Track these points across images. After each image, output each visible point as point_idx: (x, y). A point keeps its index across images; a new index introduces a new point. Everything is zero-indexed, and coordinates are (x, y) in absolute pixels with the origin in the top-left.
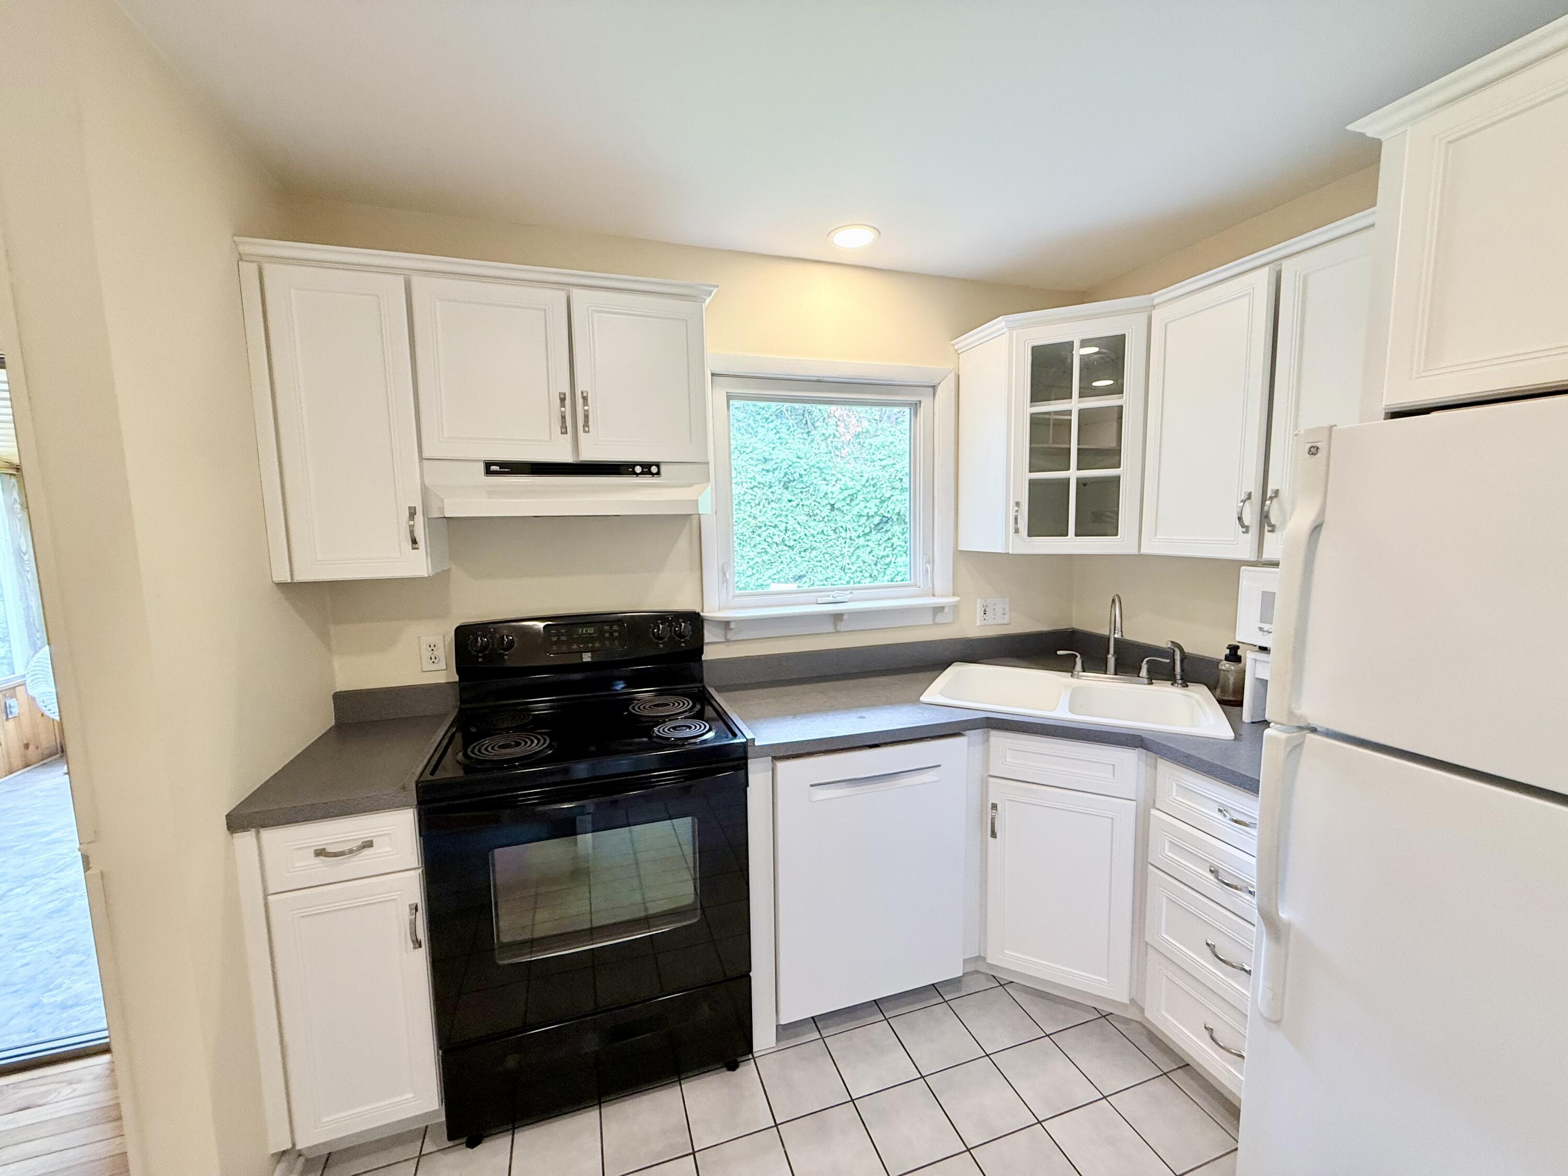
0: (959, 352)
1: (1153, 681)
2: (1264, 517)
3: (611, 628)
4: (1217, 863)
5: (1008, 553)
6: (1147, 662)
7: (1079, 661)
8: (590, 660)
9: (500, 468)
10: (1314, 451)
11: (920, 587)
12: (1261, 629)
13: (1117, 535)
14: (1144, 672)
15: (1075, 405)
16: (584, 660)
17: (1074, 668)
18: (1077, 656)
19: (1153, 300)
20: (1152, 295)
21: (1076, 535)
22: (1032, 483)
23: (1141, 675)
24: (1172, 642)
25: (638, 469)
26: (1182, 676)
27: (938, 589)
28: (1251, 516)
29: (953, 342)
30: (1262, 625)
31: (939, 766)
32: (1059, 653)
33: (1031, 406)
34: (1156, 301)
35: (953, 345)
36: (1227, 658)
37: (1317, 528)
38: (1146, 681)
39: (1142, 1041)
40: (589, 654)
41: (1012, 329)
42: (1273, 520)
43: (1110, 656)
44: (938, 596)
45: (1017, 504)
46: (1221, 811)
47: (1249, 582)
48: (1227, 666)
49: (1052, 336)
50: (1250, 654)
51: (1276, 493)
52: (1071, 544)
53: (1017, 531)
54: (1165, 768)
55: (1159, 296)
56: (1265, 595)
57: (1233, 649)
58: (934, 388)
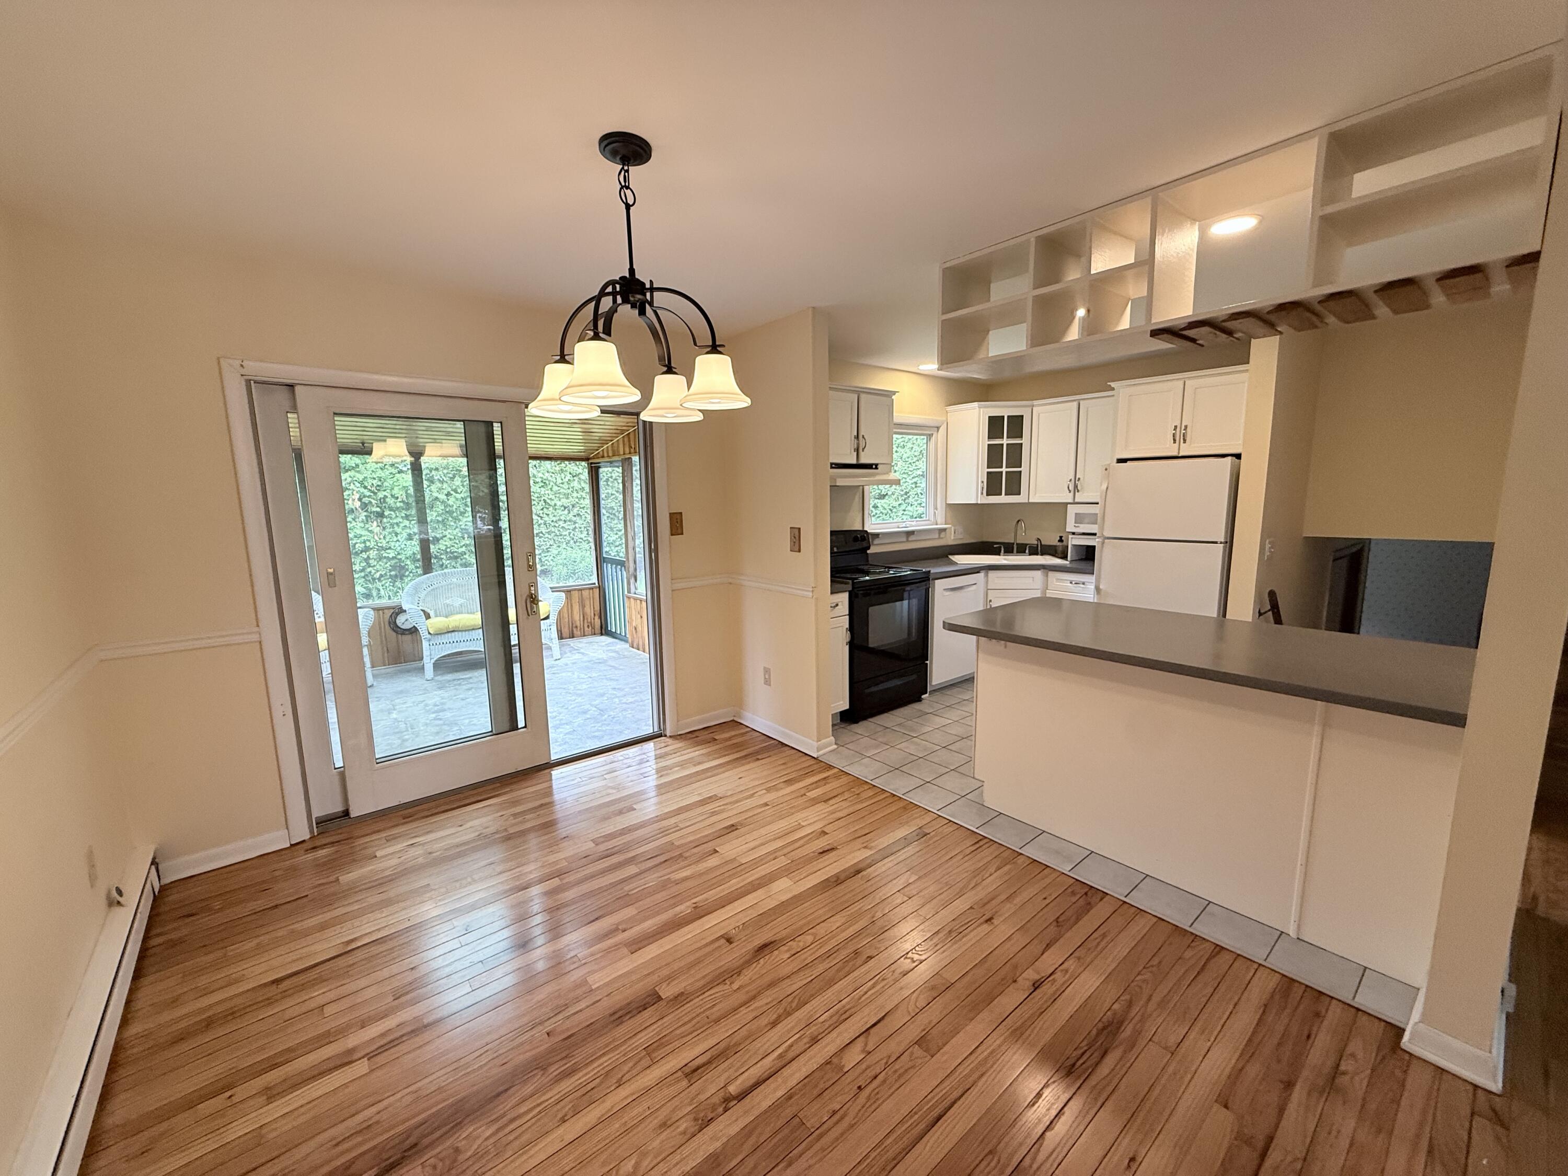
0: (947, 413)
1: (1031, 555)
2: (1076, 486)
5: (979, 503)
6: (1028, 547)
7: (1003, 549)
10: (1106, 469)
13: (1021, 494)
14: (1027, 551)
15: (1005, 441)
17: (1000, 553)
18: (1001, 547)
19: (1033, 403)
20: (1033, 401)
21: (1006, 495)
22: (988, 473)
24: (1038, 539)
25: (873, 466)
26: (1041, 552)
27: (939, 522)
28: (1071, 488)
29: (945, 408)
30: (1074, 526)
31: (977, 583)
32: (995, 546)
33: (988, 441)
34: (1034, 405)
35: (945, 410)
36: (1059, 541)
37: (1107, 488)
38: (1028, 555)
41: (979, 408)
42: (1079, 488)
44: (940, 525)
45: (983, 482)
46: (1071, 583)
47: (1072, 511)
48: (1059, 544)
49: (996, 412)
50: (1070, 536)
51: (1079, 479)
52: (1003, 499)
53: (982, 494)
54: (1051, 574)
55: (1035, 402)
56: (1076, 514)
57: (1061, 537)
58: (938, 428)
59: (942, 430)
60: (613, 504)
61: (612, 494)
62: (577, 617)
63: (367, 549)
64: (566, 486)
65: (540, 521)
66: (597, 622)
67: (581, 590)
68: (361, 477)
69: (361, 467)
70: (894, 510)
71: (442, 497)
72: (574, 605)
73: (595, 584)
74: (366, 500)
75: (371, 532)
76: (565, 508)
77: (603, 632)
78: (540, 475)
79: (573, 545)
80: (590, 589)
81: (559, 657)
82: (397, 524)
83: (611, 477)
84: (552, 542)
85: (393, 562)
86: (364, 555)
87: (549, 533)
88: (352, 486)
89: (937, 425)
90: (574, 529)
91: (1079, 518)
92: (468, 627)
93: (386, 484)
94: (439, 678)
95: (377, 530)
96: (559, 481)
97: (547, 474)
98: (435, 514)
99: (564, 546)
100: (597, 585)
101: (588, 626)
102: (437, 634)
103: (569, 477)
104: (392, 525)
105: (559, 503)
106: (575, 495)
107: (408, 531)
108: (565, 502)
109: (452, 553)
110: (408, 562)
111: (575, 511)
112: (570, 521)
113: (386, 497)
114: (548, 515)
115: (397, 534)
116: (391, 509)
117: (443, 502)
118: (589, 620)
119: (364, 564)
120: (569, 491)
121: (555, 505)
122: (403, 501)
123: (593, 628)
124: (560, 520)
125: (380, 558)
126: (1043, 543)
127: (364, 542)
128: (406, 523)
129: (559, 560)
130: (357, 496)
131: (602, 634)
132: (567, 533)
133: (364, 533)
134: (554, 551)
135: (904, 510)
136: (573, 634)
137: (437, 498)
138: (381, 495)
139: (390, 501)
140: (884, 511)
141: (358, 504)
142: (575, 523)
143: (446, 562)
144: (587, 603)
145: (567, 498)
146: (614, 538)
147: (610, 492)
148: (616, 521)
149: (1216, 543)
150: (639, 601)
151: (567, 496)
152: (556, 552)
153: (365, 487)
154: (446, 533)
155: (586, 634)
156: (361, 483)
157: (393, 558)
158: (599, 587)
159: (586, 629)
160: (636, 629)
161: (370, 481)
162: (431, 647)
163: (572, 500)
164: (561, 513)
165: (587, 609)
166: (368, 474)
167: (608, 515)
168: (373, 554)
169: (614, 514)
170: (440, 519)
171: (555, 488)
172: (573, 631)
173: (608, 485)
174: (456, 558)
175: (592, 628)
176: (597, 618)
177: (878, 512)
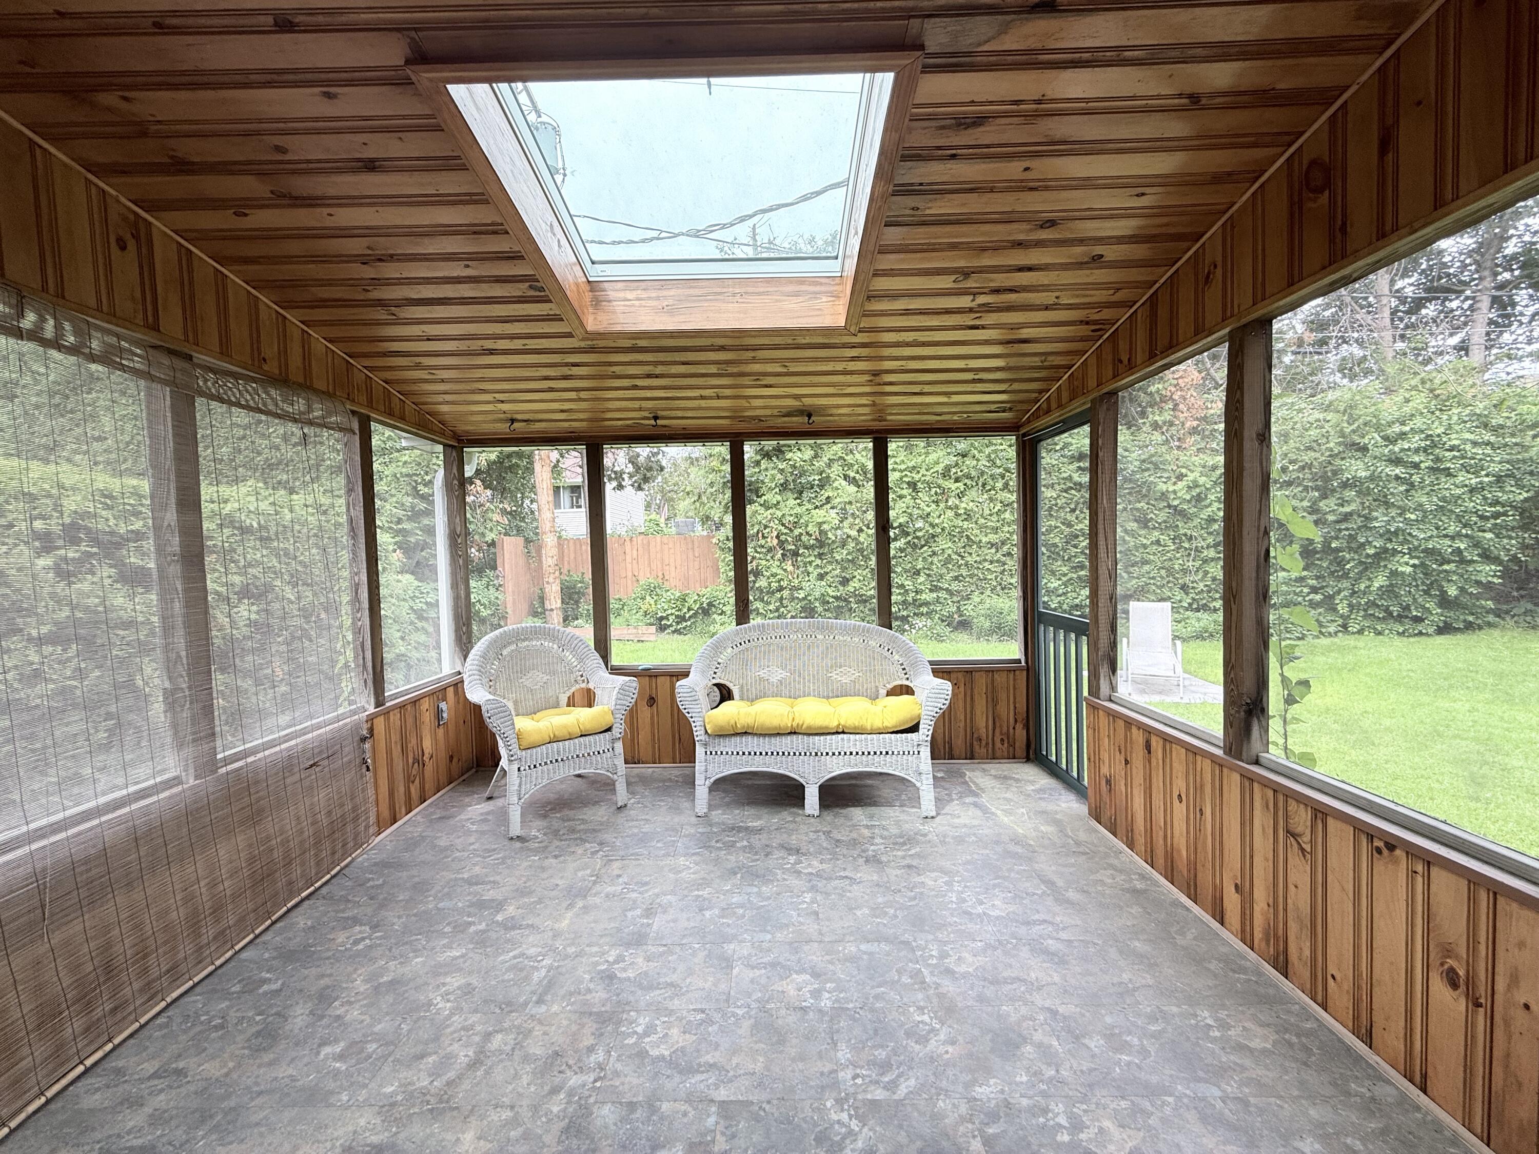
60: (1057, 540)
61: (1056, 527)
62: (981, 722)
63: (781, 589)
64: (995, 518)
65: (961, 562)
66: (1020, 733)
67: (992, 671)
68: (779, 514)
69: (782, 505)
71: (854, 533)
72: (976, 697)
73: (1019, 661)
74: (783, 538)
75: (785, 570)
76: (992, 545)
77: (1031, 756)
78: (963, 505)
79: (1001, 592)
80: (1009, 671)
81: (933, 814)
82: (810, 563)
83: (1056, 505)
84: (973, 588)
85: (804, 603)
86: (778, 595)
87: (971, 576)
88: (772, 524)
90: (1002, 572)
92: (769, 729)
93: (802, 521)
94: (718, 815)
95: (790, 568)
96: (987, 512)
97: (971, 504)
98: (845, 552)
99: (988, 592)
100: (1023, 664)
101: (1002, 740)
102: (720, 736)
103: (999, 506)
104: (805, 564)
105: (984, 540)
106: (1006, 529)
107: (819, 570)
108: (993, 538)
109: (861, 596)
110: (817, 604)
111: (1005, 549)
112: (998, 561)
113: (801, 534)
114: (970, 554)
115: (808, 574)
116: (806, 548)
117: (855, 539)
118: (1005, 729)
119: (778, 604)
120: (999, 525)
121: (980, 541)
122: (816, 539)
123: (1012, 745)
124: (985, 560)
125: (793, 599)
127: (779, 581)
128: (818, 562)
129: (982, 609)
130: (775, 534)
131: (1028, 759)
132: (993, 577)
133: (779, 571)
134: (976, 598)
136: (972, 752)
137: (849, 536)
138: (797, 532)
139: (805, 538)
141: (775, 541)
142: (1004, 564)
143: (854, 606)
144: (1003, 696)
145: (996, 533)
146: (1056, 585)
147: (1053, 523)
148: (1059, 563)
150: (1121, 723)
151: (995, 530)
152: (978, 600)
153: (783, 525)
154: (856, 573)
155: (998, 754)
156: (780, 521)
157: (804, 599)
158: (1028, 670)
159: (998, 744)
160: (1108, 782)
161: (788, 518)
162: (709, 757)
163: (1003, 536)
164: (987, 551)
165: (1002, 709)
166: (786, 511)
167: (1048, 554)
168: (786, 593)
169: (1058, 554)
170: (850, 557)
171: (982, 521)
172: (972, 745)
173: (1051, 515)
174: (866, 601)
175: (1010, 745)
176: (1019, 726)
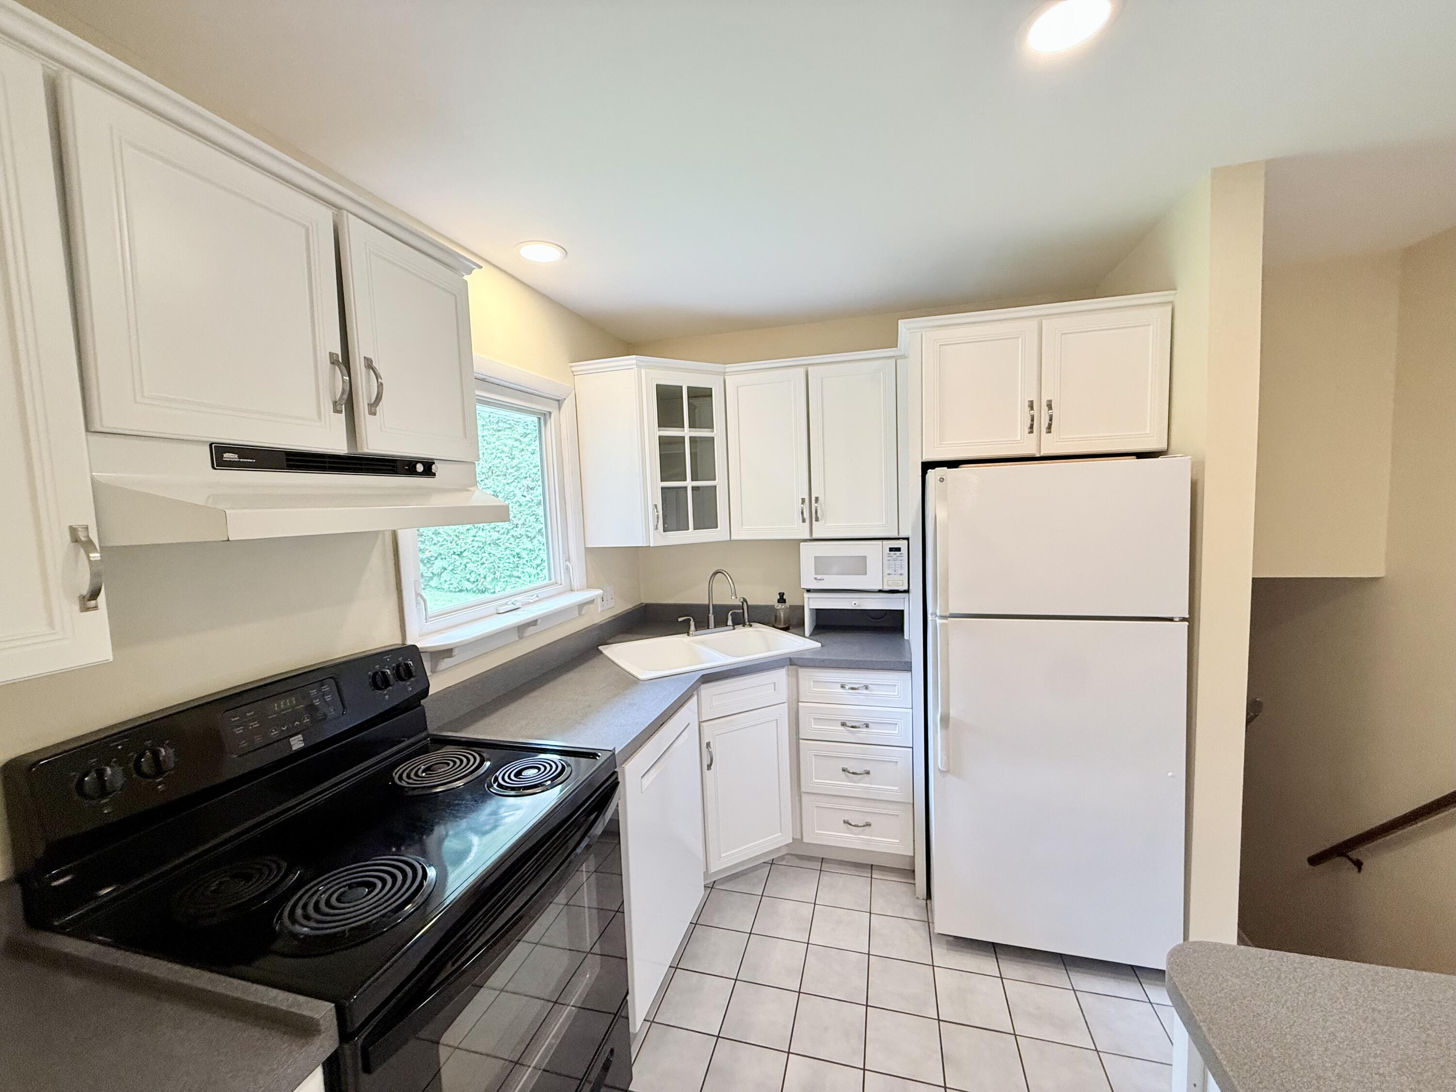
0: (575, 374)
1: (735, 626)
2: (812, 512)
3: (319, 690)
4: (844, 718)
5: (649, 546)
6: (731, 614)
7: (692, 623)
8: (303, 745)
9: (239, 458)
10: (942, 480)
11: (561, 584)
12: (816, 579)
13: (717, 527)
15: (687, 433)
16: (294, 748)
17: (689, 628)
18: (690, 620)
19: (725, 368)
20: (727, 366)
21: (695, 529)
22: (663, 490)
23: (728, 624)
24: (743, 598)
25: (420, 468)
26: (748, 619)
27: (576, 584)
28: (805, 514)
29: (570, 364)
30: (816, 576)
31: (689, 724)
32: (680, 619)
33: (659, 430)
34: (727, 370)
35: (571, 367)
36: (779, 601)
38: (732, 628)
39: (797, 862)
40: (300, 737)
41: (639, 366)
42: (818, 514)
43: (710, 615)
44: (577, 590)
45: (654, 507)
46: (843, 687)
47: (808, 552)
48: (780, 606)
49: (670, 379)
50: (806, 595)
51: (817, 499)
52: (690, 536)
53: (657, 528)
54: (804, 673)
55: (730, 368)
56: (816, 558)
57: (782, 595)
58: (559, 402)
59: (567, 405)
70: (462, 536)
89: (557, 395)
91: (822, 565)
126: (749, 604)
135: (475, 536)
140: (448, 538)
149: (1171, 620)
177: (440, 539)
